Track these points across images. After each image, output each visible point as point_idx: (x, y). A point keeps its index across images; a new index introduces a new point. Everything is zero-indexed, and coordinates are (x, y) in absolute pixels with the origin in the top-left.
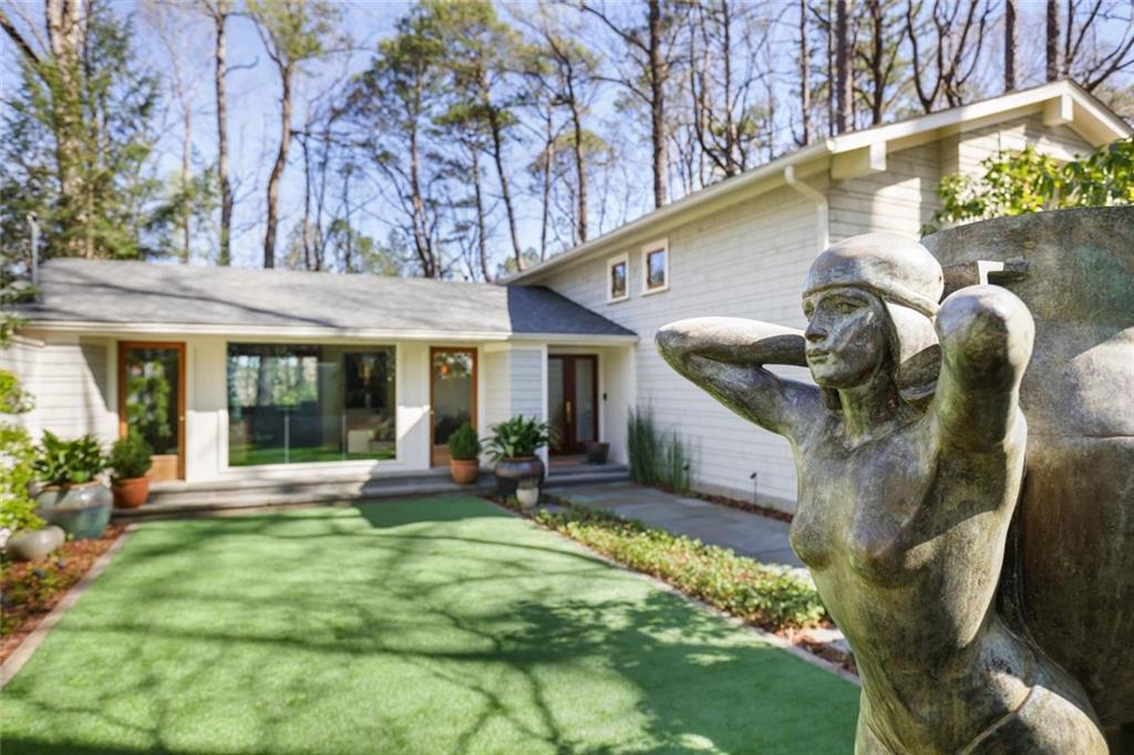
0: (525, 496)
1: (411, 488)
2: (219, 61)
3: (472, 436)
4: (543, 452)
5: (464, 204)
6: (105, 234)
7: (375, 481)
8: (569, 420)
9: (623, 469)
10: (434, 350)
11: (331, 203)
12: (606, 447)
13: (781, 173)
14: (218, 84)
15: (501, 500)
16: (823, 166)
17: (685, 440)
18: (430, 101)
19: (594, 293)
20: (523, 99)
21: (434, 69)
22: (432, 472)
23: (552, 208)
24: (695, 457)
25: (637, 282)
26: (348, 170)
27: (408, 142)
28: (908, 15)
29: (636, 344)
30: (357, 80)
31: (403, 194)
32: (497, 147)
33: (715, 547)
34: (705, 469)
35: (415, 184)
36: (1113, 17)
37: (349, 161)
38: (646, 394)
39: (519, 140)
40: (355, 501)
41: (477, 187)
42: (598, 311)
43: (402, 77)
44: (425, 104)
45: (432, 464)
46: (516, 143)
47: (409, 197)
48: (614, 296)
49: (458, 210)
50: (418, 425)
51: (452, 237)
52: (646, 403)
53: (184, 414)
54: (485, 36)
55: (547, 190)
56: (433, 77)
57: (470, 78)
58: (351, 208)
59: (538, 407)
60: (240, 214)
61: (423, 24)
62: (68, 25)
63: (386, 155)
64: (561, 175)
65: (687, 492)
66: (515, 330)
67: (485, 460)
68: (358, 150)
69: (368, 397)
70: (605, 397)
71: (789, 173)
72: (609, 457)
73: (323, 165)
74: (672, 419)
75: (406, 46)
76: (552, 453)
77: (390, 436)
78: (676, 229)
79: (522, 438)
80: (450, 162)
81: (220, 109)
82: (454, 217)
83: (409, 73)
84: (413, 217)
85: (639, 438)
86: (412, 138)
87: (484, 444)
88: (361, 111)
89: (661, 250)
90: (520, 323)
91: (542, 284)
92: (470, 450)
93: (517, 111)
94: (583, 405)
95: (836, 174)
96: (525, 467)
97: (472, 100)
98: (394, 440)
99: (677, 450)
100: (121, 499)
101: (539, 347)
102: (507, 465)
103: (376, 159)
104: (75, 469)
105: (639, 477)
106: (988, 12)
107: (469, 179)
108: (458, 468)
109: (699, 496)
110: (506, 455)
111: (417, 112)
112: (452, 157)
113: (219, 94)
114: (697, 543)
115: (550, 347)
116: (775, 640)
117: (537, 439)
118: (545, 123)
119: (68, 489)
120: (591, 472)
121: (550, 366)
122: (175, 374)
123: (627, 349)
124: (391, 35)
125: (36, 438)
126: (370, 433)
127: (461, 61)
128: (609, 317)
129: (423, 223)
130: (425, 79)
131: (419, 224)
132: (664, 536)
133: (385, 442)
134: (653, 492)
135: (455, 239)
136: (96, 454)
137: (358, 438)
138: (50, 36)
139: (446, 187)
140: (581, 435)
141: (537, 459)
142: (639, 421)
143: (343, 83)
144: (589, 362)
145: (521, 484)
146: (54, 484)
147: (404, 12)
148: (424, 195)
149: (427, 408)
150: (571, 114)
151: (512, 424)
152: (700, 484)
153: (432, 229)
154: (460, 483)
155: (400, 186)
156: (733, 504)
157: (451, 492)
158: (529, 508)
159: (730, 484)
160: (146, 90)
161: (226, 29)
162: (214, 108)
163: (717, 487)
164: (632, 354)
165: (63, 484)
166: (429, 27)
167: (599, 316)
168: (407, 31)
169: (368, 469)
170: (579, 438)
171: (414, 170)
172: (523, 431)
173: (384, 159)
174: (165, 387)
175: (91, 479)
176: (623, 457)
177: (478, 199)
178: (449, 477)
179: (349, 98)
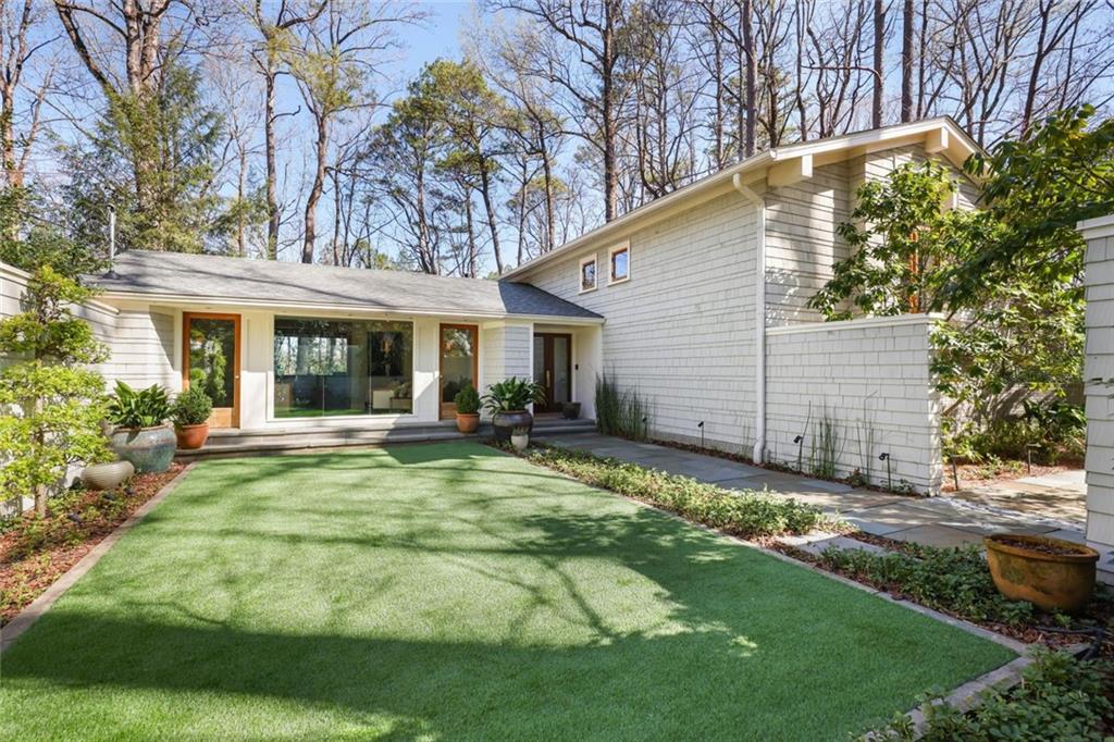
0: (518, 440)
1: (425, 435)
2: (269, 109)
3: (474, 394)
4: (530, 407)
5: (460, 230)
6: (176, 236)
7: (397, 430)
8: (548, 385)
9: (592, 423)
10: (442, 326)
11: (355, 226)
12: (578, 405)
13: (729, 180)
14: (268, 127)
15: (498, 444)
16: (761, 176)
17: (642, 399)
18: (433, 149)
19: (567, 286)
20: (506, 149)
21: (437, 125)
22: (441, 423)
23: (526, 234)
24: (652, 411)
25: (603, 277)
26: (369, 201)
27: (416, 181)
28: (798, 90)
29: (603, 325)
30: (377, 132)
31: (412, 221)
32: (485, 185)
33: (681, 476)
34: (660, 421)
35: (421, 213)
36: (945, 97)
37: (370, 194)
38: (611, 364)
39: (502, 181)
40: (383, 444)
41: (469, 218)
42: (572, 301)
43: (412, 130)
44: (430, 151)
45: (441, 418)
46: (499, 183)
47: (416, 223)
48: (584, 289)
49: (454, 234)
50: (429, 388)
51: (449, 255)
52: (611, 371)
53: (239, 374)
54: (478, 100)
55: (522, 220)
56: (436, 132)
57: (465, 133)
58: (371, 230)
59: (526, 372)
60: (284, 232)
61: (431, 89)
62: (146, 73)
63: (399, 190)
64: (533, 209)
65: (644, 440)
66: (509, 311)
67: (485, 414)
68: (377, 186)
69: (388, 367)
70: (577, 367)
71: (736, 178)
72: (581, 414)
73: (350, 196)
74: (631, 382)
75: (417, 105)
76: (537, 409)
77: (408, 395)
78: (636, 233)
79: (512, 395)
80: (448, 198)
81: (269, 148)
82: (452, 240)
83: (417, 128)
84: (419, 238)
85: (605, 397)
86: (420, 178)
87: (483, 401)
88: (381, 156)
89: (625, 250)
90: (512, 306)
91: (525, 282)
92: (472, 404)
93: (500, 159)
94: (560, 374)
95: (771, 183)
96: (517, 418)
97: (466, 149)
98: (411, 398)
99: (636, 406)
100: (183, 441)
101: (527, 325)
102: (503, 416)
103: (391, 193)
104: (144, 414)
105: (605, 429)
106: (859, 87)
107: (463, 211)
108: (462, 420)
109: (655, 442)
110: (503, 408)
111: (424, 159)
112: (450, 193)
113: (269, 135)
114: (664, 473)
115: (536, 325)
116: (752, 544)
117: (527, 395)
118: (521, 169)
119: (138, 432)
120: (566, 425)
121: (535, 341)
122: (231, 350)
123: (596, 328)
124: (404, 96)
125: (110, 388)
126: (391, 393)
127: (458, 120)
128: (580, 304)
129: (427, 243)
130: (430, 133)
131: (424, 243)
132: (637, 469)
133: (403, 402)
134: (617, 439)
135: (451, 256)
136: (164, 401)
137: (381, 397)
138: (130, 80)
139: (445, 216)
140: (558, 397)
141: (527, 412)
142: (605, 384)
143: (366, 132)
144: (565, 340)
145: (515, 431)
146: (126, 426)
147: (415, 77)
148: (428, 222)
149: (437, 373)
150: (542, 162)
151: (507, 385)
152: (656, 433)
153: (434, 249)
154: (464, 432)
155: (410, 214)
156: (684, 447)
157: (457, 438)
158: (523, 450)
159: (681, 432)
160: (212, 123)
161: (274, 85)
162: (264, 148)
163: (670, 434)
164: (600, 332)
165: (133, 426)
166: (434, 91)
167: (572, 304)
168: (417, 94)
169: (393, 420)
170: (556, 400)
171: (420, 202)
172: (515, 390)
173: (398, 194)
174: (223, 360)
175: (159, 423)
176: (592, 415)
177: (470, 226)
178: (456, 428)
179: (370, 146)
